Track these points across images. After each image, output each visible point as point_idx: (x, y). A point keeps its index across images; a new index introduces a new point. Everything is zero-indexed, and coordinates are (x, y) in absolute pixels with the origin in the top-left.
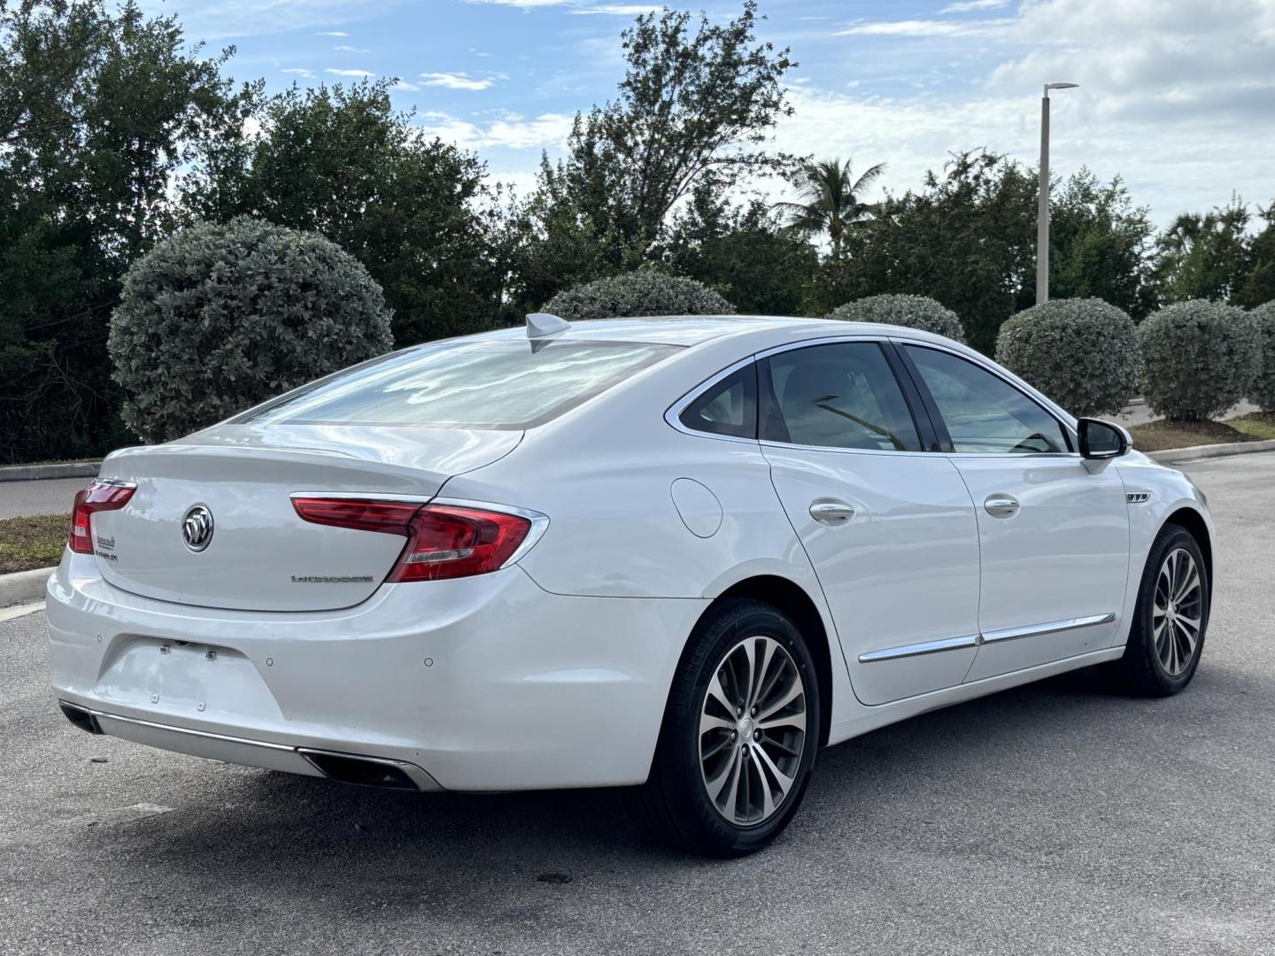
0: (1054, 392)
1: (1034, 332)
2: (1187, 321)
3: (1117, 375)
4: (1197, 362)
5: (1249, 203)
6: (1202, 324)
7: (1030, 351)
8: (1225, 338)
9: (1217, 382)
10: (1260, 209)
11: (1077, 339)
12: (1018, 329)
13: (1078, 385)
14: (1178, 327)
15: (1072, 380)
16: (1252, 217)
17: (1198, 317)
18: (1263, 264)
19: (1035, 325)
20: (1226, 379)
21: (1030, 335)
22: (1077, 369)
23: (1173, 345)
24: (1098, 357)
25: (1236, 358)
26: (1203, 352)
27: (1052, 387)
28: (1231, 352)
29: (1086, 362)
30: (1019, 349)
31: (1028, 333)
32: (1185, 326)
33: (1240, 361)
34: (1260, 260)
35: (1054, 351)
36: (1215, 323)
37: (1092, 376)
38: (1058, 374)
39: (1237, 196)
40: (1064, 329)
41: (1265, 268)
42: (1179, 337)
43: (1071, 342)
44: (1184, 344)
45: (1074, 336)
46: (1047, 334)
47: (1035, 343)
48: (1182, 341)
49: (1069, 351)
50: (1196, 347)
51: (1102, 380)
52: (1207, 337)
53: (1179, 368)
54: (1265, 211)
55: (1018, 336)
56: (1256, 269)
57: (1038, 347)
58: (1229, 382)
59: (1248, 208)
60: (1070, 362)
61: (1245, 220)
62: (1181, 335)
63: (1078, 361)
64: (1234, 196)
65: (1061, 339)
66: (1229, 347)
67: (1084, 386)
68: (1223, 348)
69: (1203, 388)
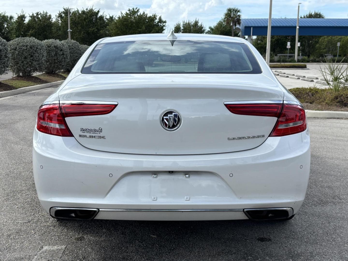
0: (25, 65)
1: (18, 47)
2: (51, 45)
3: (42, 60)
4: (54, 57)
5: (26, 13)
6: (55, 46)
7: (17, 53)
8: (61, 50)
9: (60, 63)
10: (29, 15)
11: (31, 49)
12: (12, 46)
13: (32, 63)
14: (48, 47)
15: (30, 62)
16: (27, 17)
17: (54, 44)
18: (32, 31)
19: (17, 45)
20: (62, 62)
21: (16, 48)
22: (32, 58)
23: (48, 52)
24: (37, 55)
25: (65, 56)
26: (56, 55)
27: (24, 64)
28: (63, 54)
29: (34, 56)
30: (13, 52)
31: (16, 47)
32: (51, 46)
33: (65, 57)
34: (31, 29)
35: (24, 53)
36: (59, 46)
37: (36, 61)
38: (26, 60)
39: (23, 11)
40: (27, 46)
41: (33, 31)
42: (49, 50)
43: (29, 50)
44: (51, 52)
45: (30, 48)
46: (22, 48)
47: (18, 50)
48: (50, 51)
49: (29, 53)
50: (54, 53)
51: (38, 61)
52: (57, 50)
53: (50, 58)
54: (31, 16)
55: (12, 48)
56: (30, 32)
57: (19, 52)
58: (63, 63)
59: (25, 14)
60: (29, 56)
61: (25, 18)
62: (50, 49)
63: (32, 56)
64: (22, 11)
65: (26, 49)
66: (62, 53)
67: (34, 63)
68: (61, 53)
69: (56, 65)
